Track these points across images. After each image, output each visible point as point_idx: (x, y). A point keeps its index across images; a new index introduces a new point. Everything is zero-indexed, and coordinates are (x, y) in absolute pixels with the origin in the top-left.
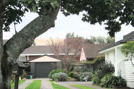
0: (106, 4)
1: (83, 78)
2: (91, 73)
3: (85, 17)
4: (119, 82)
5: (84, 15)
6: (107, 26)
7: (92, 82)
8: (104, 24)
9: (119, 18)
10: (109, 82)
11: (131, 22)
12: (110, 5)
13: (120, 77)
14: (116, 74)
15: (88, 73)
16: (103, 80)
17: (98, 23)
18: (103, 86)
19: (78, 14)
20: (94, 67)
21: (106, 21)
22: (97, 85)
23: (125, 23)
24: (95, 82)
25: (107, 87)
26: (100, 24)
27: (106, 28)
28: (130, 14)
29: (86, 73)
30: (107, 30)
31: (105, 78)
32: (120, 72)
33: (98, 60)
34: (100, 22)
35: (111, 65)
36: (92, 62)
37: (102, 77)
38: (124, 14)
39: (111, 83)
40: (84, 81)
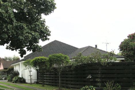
0: (21, 40)
1: (2, 78)
2: (6, 76)
3: (8, 47)
4: (22, 80)
5: (7, 46)
6: (20, 52)
7: (8, 80)
8: (18, 51)
9: (26, 47)
10: (17, 80)
11: (32, 50)
12: (23, 41)
13: (22, 78)
14: (20, 76)
15: (5, 76)
16: (14, 79)
17: (15, 50)
18: (13, 82)
19: (3, 45)
20: (7, 73)
21: (19, 49)
22: (10, 82)
23: (29, 50)
24: (9, 81)
25: (16, 83)
26: (16, 51)
27: (19, 53)
28: (32, 46)
29: (4, 76)
30: (19, 54)
31: (14, 78)
32: (22, 75)
33: (10, 69)
34: (16, 50)
35: (17, 71)
36: (7, 70)
37: (13, 78)
38: (28, 46)
39: (18, 80)
40: (3, 80)
